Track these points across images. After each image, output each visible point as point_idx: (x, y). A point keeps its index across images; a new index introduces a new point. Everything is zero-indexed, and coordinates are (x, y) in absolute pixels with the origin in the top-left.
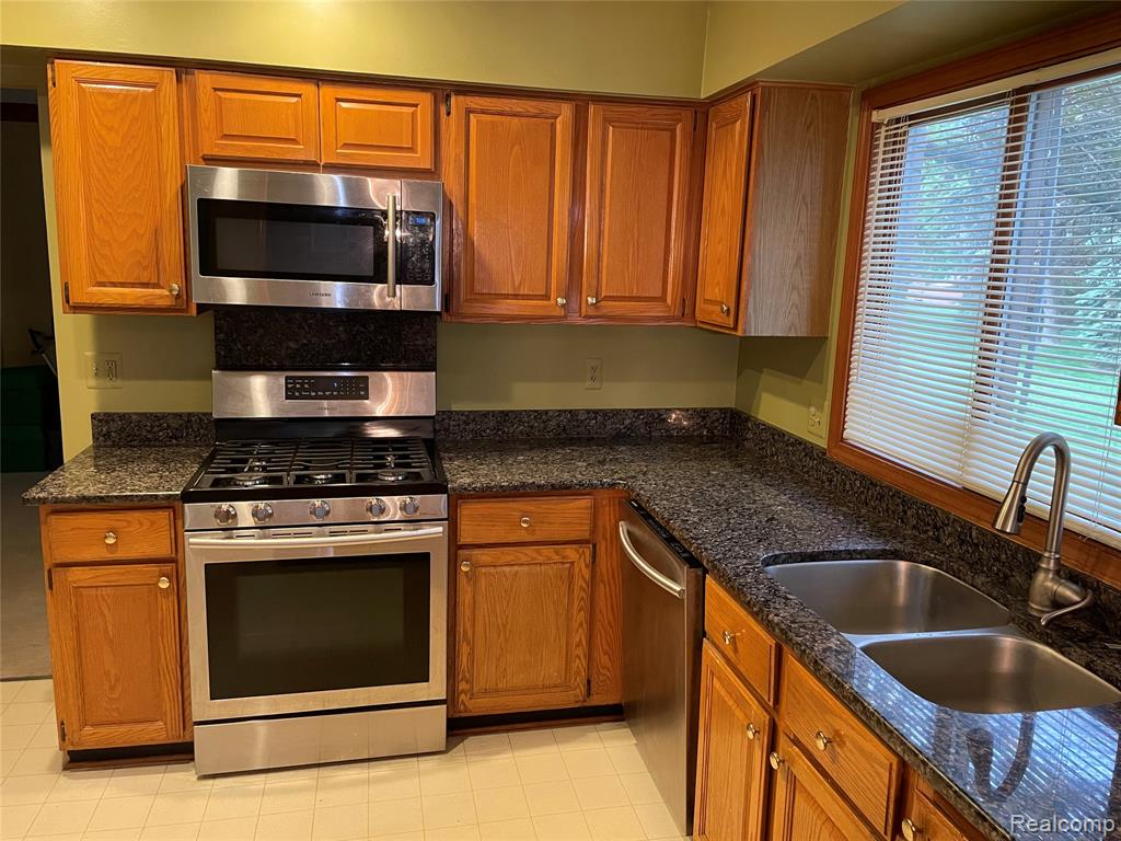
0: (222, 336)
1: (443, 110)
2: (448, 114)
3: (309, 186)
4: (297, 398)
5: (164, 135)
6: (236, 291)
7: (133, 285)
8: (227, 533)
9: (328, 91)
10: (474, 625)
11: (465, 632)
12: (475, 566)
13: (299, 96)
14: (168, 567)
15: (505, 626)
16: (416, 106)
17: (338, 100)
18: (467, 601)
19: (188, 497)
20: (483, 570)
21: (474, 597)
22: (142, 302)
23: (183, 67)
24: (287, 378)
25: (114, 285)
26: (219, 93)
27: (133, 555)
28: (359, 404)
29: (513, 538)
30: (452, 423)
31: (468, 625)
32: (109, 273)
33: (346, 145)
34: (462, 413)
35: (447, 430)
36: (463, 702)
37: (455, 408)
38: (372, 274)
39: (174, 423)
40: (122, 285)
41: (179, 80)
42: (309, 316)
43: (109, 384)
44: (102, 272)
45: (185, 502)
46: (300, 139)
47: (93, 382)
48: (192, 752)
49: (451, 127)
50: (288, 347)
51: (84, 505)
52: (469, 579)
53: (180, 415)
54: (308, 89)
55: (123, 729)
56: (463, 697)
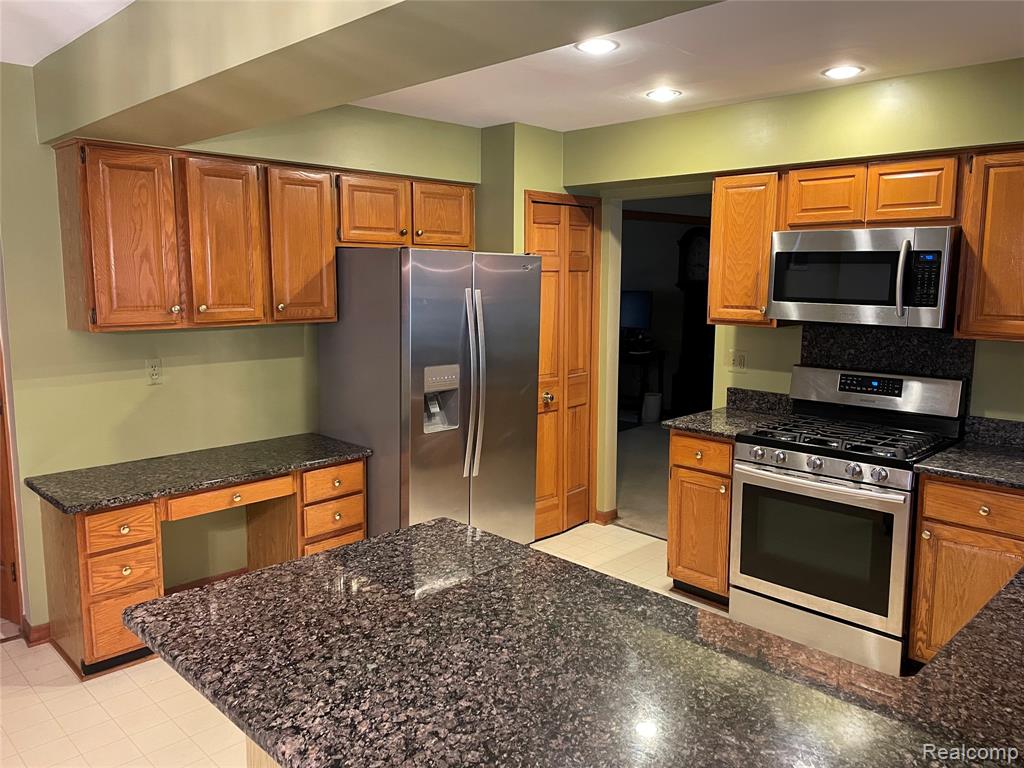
0: (806, 343)
1: (967, 169)
2: (971, 172)
3: (851, 239)
4: (848, 391)
5: (768, 215)
6: (792, 310)
7: (742, 308)
8: (757, 466)
9: (875, 170)
10: (934, 587)
11: (925, 592)
12: (934, 536)
13: (853, 176)
14: (727, 481)
15: (962, 598)
16: (942, 169)
17: (881, 175)
18: (928, 566)
19: (741, 438)
20: (944, 543)
21: (935, 564)
22: (745, 318)
23: (782, 171)
24: (842, 375)
25: (732, 307)
26: (802, 183)
27: (709, 469)
28: (891, 400)
29: (971, 523)
30: (982, 428)
31: (928, 586)
32: (730, 300)
33: (884, 206)
34: (993, 421)
35: (977, 433)
36: (920, 648)
37: (988, 415)
38: (887, 299)
39: (772, 399)
40: (737, 307)
41: (780, 178)
42: (867, 331)
43: (738, 369)
44: (727, 300)
45: (737, 441)
46: (852, 207)
47: (731, 368)
48: (727, 605)
49: (972, 183)
50: (850, 354)
51: (688, 433)
52: (931, 547)
53: (775, 395)
54: (860, 171)
55: (697, 575)
56: (920, 643)
